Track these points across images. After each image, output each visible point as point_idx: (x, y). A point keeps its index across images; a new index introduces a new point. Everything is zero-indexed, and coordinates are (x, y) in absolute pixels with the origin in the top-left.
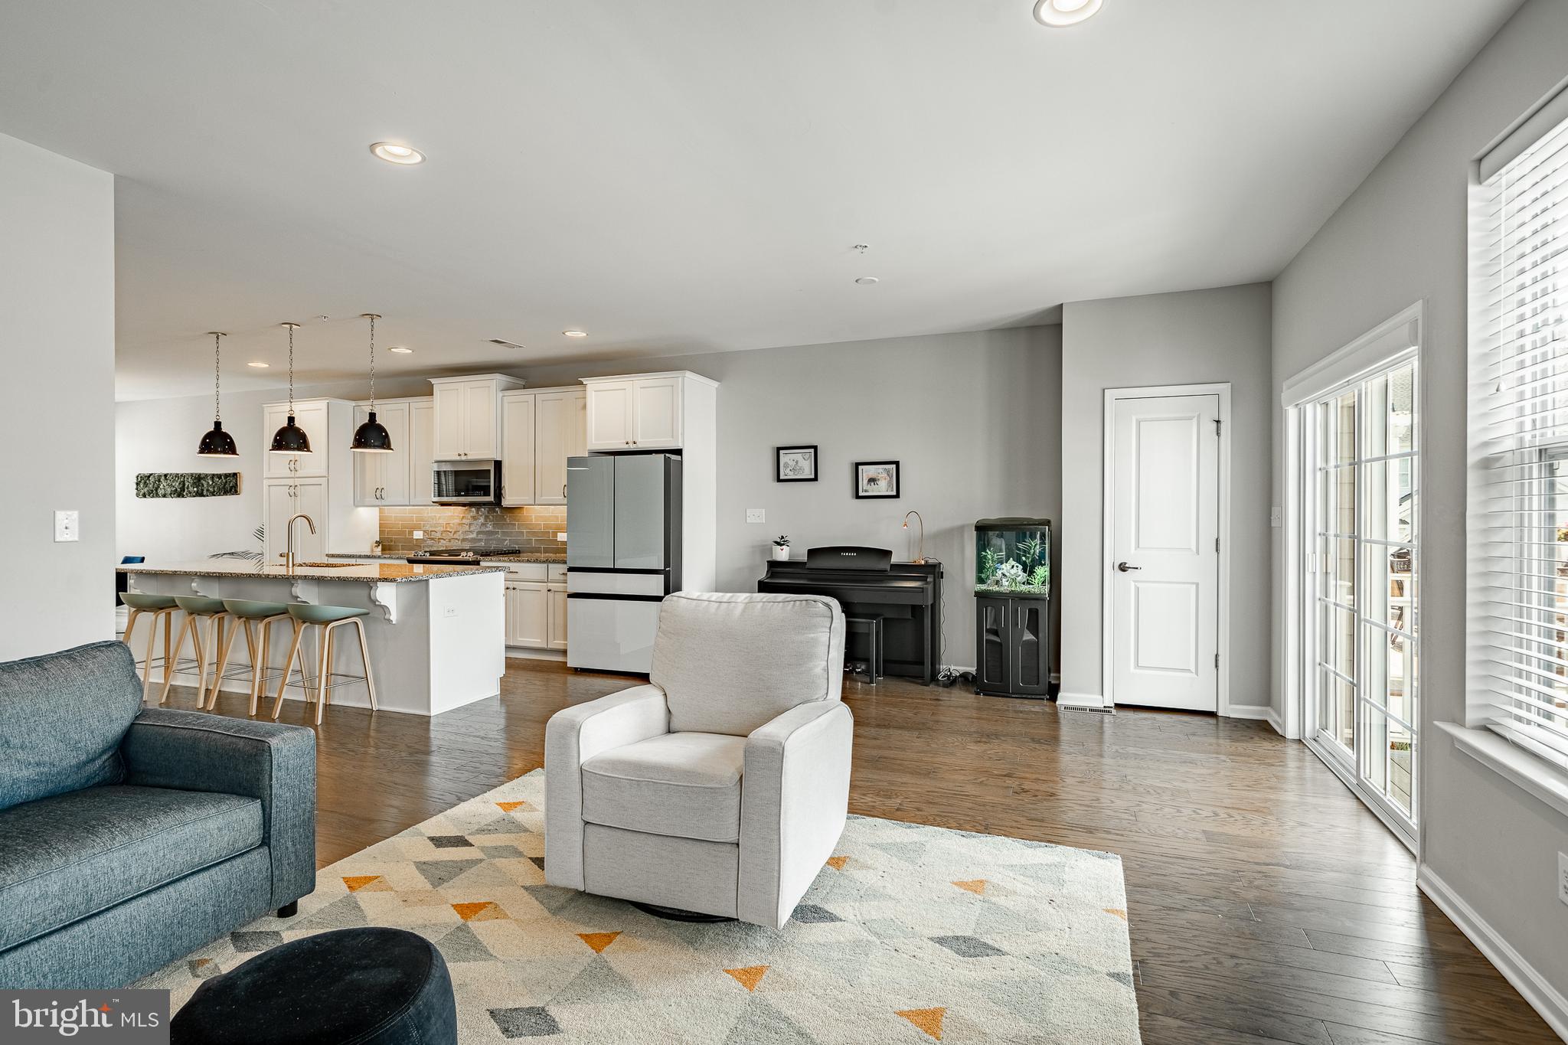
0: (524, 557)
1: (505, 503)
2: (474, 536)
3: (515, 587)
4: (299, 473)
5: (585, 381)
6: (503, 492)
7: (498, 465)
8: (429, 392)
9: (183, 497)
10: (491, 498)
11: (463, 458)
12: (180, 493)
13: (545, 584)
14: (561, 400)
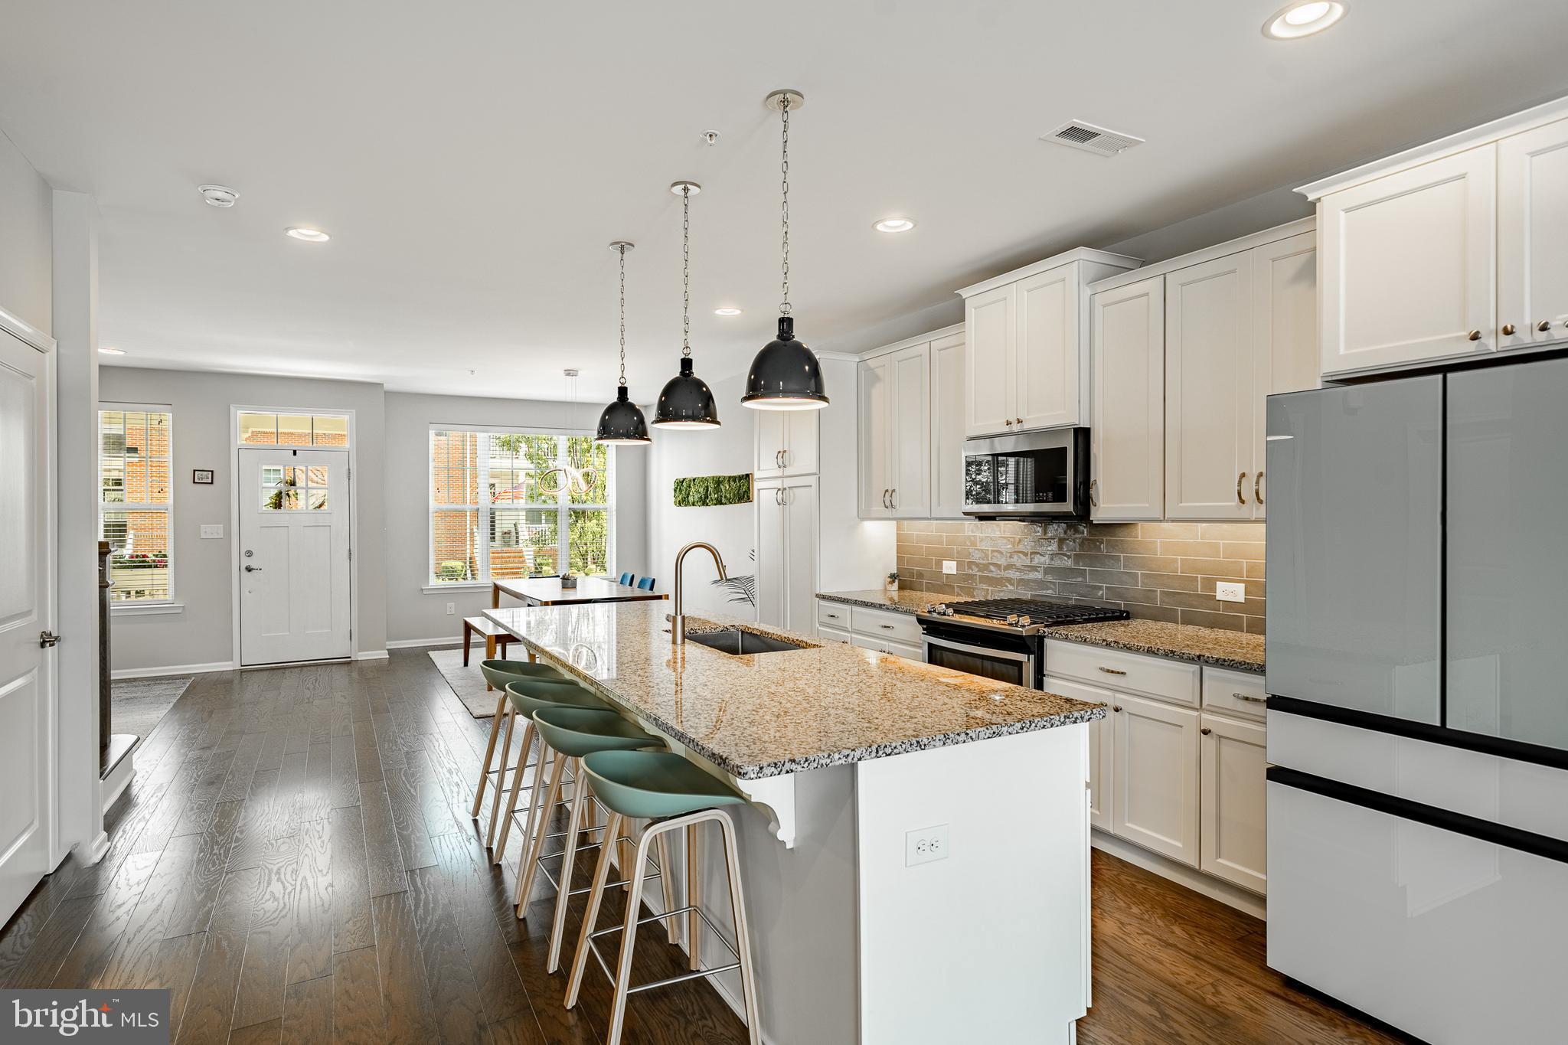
0: (1139, 629)
1: (1098, 515)
2: (1038, 575)
3: (1119, 705)
4: (788, 471)
5: (1311, 191)
6: (1092, 492)
7: (1083, 436)
8: (958, 316)
9: (707, 505)
10: (1068, 507)
11: (1016, 428)
12: (704, 501)
13: (1195, 714)
14: (1234, 271)
